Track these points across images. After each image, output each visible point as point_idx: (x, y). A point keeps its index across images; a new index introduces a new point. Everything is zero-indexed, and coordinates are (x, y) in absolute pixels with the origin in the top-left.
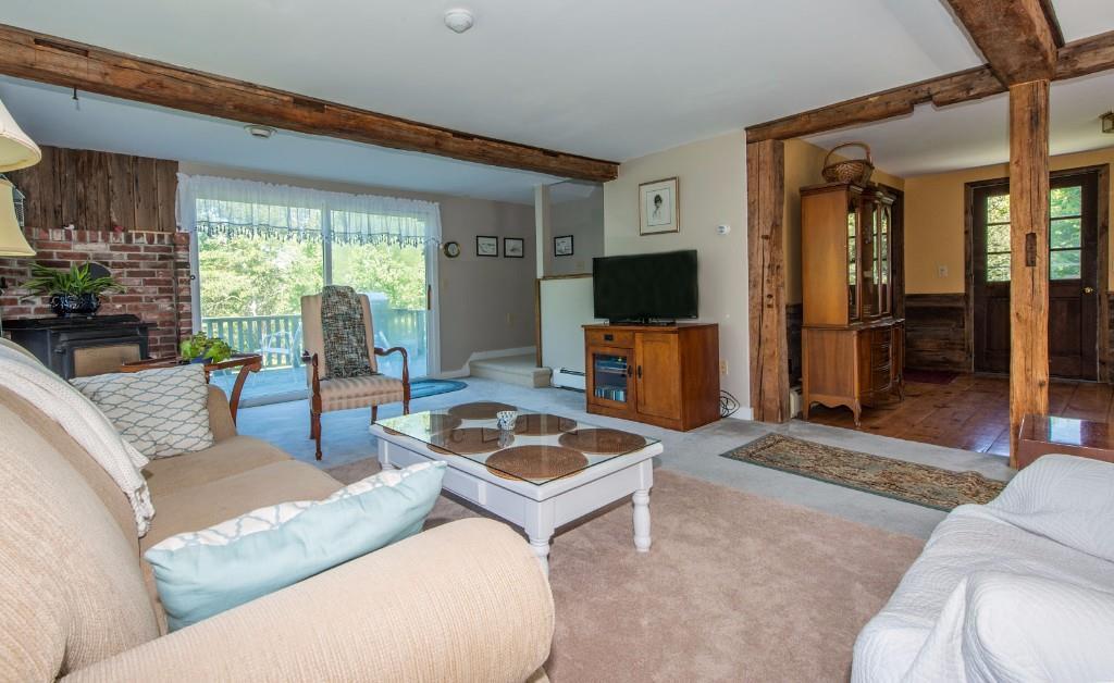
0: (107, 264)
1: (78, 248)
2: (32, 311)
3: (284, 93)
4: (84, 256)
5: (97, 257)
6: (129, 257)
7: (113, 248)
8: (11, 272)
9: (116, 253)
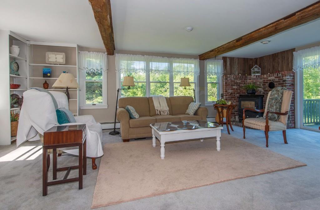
0: (274, 82)
1: (269, 78)
2: (262, 93)
3: (233, 41)
4: (270, 80)
5: (273, 80)
6: (279, 79)
7: (275, 78)
8: (257, 85)
9: (276, 79)
